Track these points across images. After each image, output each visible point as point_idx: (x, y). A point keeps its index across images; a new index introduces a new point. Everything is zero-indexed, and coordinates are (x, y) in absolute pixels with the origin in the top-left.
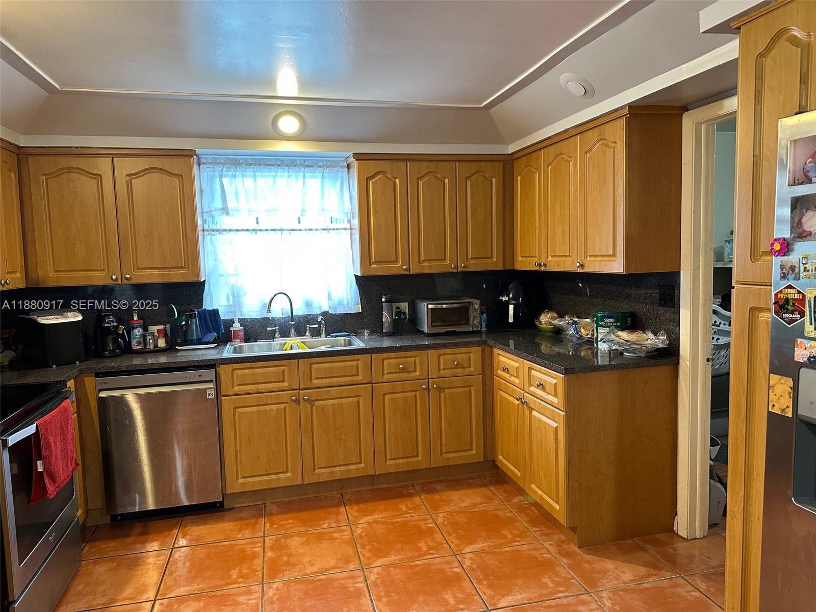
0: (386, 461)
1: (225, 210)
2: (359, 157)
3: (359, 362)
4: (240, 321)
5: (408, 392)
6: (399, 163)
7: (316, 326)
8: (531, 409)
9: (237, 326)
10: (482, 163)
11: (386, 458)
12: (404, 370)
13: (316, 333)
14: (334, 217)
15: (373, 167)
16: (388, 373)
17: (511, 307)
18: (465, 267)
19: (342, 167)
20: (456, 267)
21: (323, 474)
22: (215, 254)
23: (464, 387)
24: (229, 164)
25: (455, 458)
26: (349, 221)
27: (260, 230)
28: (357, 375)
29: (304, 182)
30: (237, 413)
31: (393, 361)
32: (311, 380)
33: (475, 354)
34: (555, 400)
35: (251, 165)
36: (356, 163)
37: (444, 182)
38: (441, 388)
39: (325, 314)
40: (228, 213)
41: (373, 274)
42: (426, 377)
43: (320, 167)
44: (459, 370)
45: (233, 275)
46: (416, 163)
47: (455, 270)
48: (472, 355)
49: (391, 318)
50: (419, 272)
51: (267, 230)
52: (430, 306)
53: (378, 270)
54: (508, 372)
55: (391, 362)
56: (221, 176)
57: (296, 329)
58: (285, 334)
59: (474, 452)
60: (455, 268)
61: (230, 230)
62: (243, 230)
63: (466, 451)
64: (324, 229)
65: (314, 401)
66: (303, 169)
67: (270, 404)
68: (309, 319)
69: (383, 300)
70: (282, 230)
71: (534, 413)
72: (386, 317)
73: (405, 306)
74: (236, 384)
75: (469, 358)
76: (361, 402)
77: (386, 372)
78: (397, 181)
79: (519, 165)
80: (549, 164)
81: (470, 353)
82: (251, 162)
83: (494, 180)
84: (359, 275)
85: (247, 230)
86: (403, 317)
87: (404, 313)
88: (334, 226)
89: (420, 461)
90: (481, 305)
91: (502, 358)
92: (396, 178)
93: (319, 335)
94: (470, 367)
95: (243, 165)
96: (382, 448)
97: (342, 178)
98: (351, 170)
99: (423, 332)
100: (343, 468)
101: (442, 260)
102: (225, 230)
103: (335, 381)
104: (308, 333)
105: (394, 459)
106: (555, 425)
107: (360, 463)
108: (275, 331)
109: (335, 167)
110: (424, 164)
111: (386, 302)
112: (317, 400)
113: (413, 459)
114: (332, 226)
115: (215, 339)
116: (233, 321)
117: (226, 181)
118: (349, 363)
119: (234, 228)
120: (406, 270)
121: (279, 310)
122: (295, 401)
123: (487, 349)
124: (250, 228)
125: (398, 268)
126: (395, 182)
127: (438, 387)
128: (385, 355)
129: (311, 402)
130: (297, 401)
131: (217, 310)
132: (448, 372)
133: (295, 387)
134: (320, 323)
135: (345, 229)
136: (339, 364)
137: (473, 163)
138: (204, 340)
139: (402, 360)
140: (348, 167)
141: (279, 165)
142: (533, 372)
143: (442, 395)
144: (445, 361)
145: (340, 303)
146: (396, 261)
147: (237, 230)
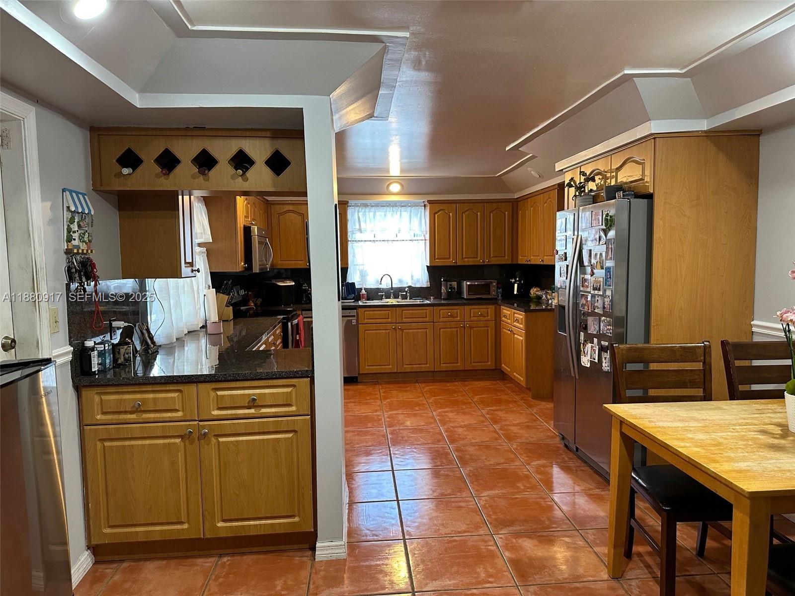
0: (440, 364)
1: (360, 231)
2: (430, 202)
3: (427, 311)
4: (365, 289)
5: (453, 328)
6: (452, 205)
7: (405, 293)
8: (514, 334)
9: (363, 292)
10: (500, 204)
11: (440, 362)
12: (451, 316)
13: (404, 297)
14: (416, 233)
15: (437, 207)
16: (442, 318)
17: (516, 285)
18: (488, 262)
19: (421, 206)
20: (484, 262)
21: (407, 368)
22: (354, 254)
23: (484, 327)
24: (363, 206)
25: (479, 366)
26: (424, 236)
27: (377, 241)
28: (426, 317)
29: (401, 214)
30: (366, 334)
31: (445, 311)
32: (402, 319)
33: (491, 309)
34: (521, 326)
35: (373, 206)
36: (429, 205)
37: (477, 215)
38: (471, 327)
39: (409, 287)
40: (361, 232)
41: (436, 265)
42: (463, 320)
43: (409, 206)
44: (481, 318)
45: (362, 265)
46: (461, 205)
47: (483, 264)
48: (489, 310)
49: (447, 290)
50: (462, 264)
51: (380, 241)
52: (468, 283)
53: (439, 263)
54: (506, 318)
55: (444, 311)
56: (358, 212)
57: (394, 295)
58: (388, 297)
59: (489, 363)
60: (482, 262)
61: (362, 241)
62: (368, 241)
63: (484, 362)
64: (411, 240)
65: (404, 329)
66: (400, 208)
67: (381, 330)
68: (401, 289)
69: (442, 280)
70: (388, 241)
71: (516, 336)
72: (443, 289)
73: (455, 284)
74: (365, 318)
75: (488, 311)
76: (428, 332)
77: (441, 317)
78: (451, 214)
79: (520, 204)
80: (532, 207)
81: (488, 308)
82: (373, 205)
83: (506, 213)
84: (429, 265)
85: (370, 241)
86: (453, 290)
87: (454, 288)
88: (416, 238)
89: (459, 366)
90: (498, 284)
91: (504, 311)
92: (450, 213)
93: (406, 299)
94: (488, 316)
95: (370, 207)
96: (439, 357)
97: (421, 211)
98: (426, 208)
99: (463, 298)
100: (417, 366)
101: (475, 258)
102: (359, 241)
103: (415, 320)
104: (400, 297)
105: (445, 363)
106: (522, 338)
107: (427, 364)
108: (383, 295)
109: (417, 206)
110: (466, 205)
111: (444, 281)
112: (405, 329)
113: (456, 365)
114: (414, 239)
115: (354, 297)
116: (361, 289)
117: (360, 214)
118: (422, 311)
119: (363, 240)
120: (454, 263)
121: (385, 284)
122: (394, 329)
123: (498, 307)
124: (372, 240)
125: (450, 262)
126: (449, 215)
127: (469, 326)
128: (441, 308)
129: (402, 330)
130: (395, 329)
131: (354, 283)
132: (475, 319)
133: (394, 322)
134: (406, 292)
135: (422, 240)
136: (416, 312)
137: (494, 204)
138: (348, 298)
139: (450, 311)
140: (425, 206)
141: (388, 206)
142: (516, 315)
143: (472, 331)
144: (474, 313)
145: (418, 281)
146: (449, 258)
147: (365, 241)
